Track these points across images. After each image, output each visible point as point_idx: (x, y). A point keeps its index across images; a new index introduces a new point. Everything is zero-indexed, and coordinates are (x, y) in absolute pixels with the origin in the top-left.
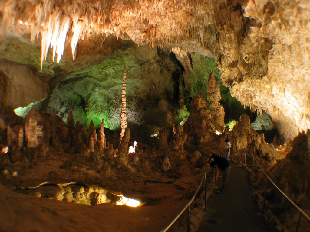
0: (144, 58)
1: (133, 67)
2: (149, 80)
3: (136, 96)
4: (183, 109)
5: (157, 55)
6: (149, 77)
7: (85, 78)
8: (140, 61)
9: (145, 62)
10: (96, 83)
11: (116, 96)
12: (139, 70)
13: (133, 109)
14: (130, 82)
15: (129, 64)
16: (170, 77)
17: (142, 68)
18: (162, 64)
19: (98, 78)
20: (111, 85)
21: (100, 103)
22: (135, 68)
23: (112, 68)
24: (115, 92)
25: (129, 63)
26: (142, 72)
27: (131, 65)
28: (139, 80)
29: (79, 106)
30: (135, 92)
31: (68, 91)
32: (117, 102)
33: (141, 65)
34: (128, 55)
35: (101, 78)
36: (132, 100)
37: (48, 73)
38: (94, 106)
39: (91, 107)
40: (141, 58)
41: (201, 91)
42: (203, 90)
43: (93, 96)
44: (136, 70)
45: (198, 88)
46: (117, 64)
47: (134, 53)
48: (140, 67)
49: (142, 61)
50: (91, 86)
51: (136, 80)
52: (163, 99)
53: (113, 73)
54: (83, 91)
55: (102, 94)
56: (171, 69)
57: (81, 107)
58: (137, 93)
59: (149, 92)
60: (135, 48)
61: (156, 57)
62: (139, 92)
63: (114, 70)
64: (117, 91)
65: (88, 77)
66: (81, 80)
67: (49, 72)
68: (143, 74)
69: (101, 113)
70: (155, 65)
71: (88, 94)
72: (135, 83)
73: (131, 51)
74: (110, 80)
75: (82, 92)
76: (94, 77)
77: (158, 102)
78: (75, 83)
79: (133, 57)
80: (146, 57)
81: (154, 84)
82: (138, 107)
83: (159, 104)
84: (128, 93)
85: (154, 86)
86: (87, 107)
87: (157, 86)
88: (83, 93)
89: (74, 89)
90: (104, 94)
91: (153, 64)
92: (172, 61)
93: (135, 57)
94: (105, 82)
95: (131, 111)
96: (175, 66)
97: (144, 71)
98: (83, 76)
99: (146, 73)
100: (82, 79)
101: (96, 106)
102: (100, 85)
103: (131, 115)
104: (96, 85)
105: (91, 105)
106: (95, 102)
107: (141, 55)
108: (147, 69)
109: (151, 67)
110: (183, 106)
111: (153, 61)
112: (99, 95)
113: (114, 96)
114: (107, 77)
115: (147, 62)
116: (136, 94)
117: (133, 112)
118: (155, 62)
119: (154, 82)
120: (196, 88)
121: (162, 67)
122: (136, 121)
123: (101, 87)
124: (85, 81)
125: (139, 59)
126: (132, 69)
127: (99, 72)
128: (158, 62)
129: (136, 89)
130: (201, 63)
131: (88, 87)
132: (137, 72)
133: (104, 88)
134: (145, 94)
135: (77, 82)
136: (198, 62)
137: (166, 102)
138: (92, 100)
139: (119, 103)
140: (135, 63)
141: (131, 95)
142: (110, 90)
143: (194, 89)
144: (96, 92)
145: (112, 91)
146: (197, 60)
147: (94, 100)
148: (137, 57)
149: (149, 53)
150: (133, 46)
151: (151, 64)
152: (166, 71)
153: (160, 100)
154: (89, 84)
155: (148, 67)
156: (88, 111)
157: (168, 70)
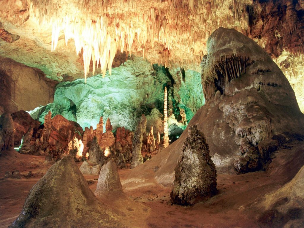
0: (140, 70)
1: (129, 77)
2: (144, 90)
3: (129, 104)
4: (171, 117)
5: (153, 68)
6: (143, 88)
7: (79, 85)
8: (136, 73)
9: (141, 74)
10: (91, 90)
11: (109, 103)
12: (135, 81)
13: (127, 116)
14: (125, 91)
15: (126, 75)
16: (161, 88)
17: (138, 79)
18: (156, 76)
19: (92, 85)
20: (106, 93)
21: (92, 110)
22: (131, 79)
23: (108, 77)
24: (109, 100)
25: (126, 73)
26: (137, 83)
27: (127, 76)
28: (134, 90)
29: (69, 111)
30: (129, 100)
31: (58, 96)
32: (110, 109)
33: (137, 76)
34: (126, 66)
35: (96, 85)
36: (125, 108)
37: (56, 79)
38: (86, 112)
39: (82, 112)
40: (138, 70)
41: (189, 102)
42: (191, 101)
43: (86, 102)
44: (131, 80)
45: (186, 99)
46: (114, 74)
47: (133, 65)
48: (135, 78)
49: (138, 73)
50: (84, 93)
51: (131, 89)
52: (155, 108)
53: (109, 82)
54: (75, 97)
55: (95, 101)
56: (163, 81)
57: (70, 112)
58: (131, 101)
59: (142, 102)
60: (133, 61)
61: (151, 70)
62: (133, 101)
63: (110, 79)
64: (111, 98)
65: (82, 83)
66: (74, 86)
67: (58, 78)
68: (138, 84)
69: (92, 119)
70: (150, 77)
71: (80, 100)
72: (129, 93)
73: (130, 63)
74: (105, 88)
75: (73, 98)
76: (88, 84)
77: (151, 111)
78: (67, 88)
79: (130, 68)
80: (143, 69)
81: (148, 94)
82: (131, 115)
83: (151, 112)
84: (122, 101)
85: (147, 96)
86: (79, 112)
87: (150, 96)
88: (75, 99)
89: (64, 94)
90: (97, 101)
91: (147, 76)
92: (164, 73)
93: (132, 68)
94: (101, 89)
95: (124, 118)
96: (166, 78)
97: (139, 82)
98: (76, 82)
99: (141, 84)
100: (76, 85)
101: (88, 112)
102: (94, 92)
103: (124, 121)
104: (89, 92)
105: (82, 111)
106: (87, 108)
107: (138, 67)
108: (142, 81)
109: (146, 79)
110: (172, 115)
111: (148, 73)
112: (92, 101)
113: (107, 103)
114: (102, 85)
115: (143, 74)
116: (130, 103)
117: (125, 119)
118: (150, 74)
119: (148, 93)
120: (184, 99)
121: (155, 79)
122: (129, 127)
123: (96, 94)
124: (79, 87)
125: (136, 70)
126: (128, 79)
127: (95, 80)
128: (153, 74)
129: (130, 98)
130: (193, 78)
131: (80, 93)
132: (132, 82)
133: (99, 95)
134: (139, 103)
135: (69, 88)
136: (190, 77)
137: (158, 110)
138: (84, 106)
139: (112, 109)
140: (132, 74)
141: (125, 103)
142: (104, 98)
143: (183, 100)
144: (89, 98)
145: (106, 99)
146: (190, 75)
147: (86, 106)
148: (134, 69)
149: (145, 66)
150: (132, 59)
151: (146, 76)
152: (159, 83)
153: (152, 108)
154: (82, 90)
155: (143, 78)
156: (79, 116)
157: (160, 82)
